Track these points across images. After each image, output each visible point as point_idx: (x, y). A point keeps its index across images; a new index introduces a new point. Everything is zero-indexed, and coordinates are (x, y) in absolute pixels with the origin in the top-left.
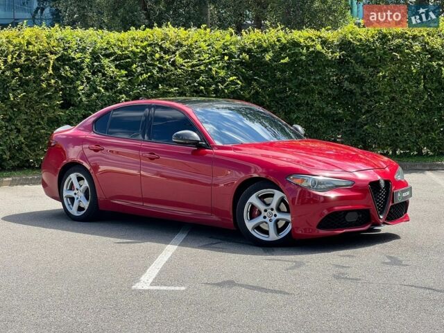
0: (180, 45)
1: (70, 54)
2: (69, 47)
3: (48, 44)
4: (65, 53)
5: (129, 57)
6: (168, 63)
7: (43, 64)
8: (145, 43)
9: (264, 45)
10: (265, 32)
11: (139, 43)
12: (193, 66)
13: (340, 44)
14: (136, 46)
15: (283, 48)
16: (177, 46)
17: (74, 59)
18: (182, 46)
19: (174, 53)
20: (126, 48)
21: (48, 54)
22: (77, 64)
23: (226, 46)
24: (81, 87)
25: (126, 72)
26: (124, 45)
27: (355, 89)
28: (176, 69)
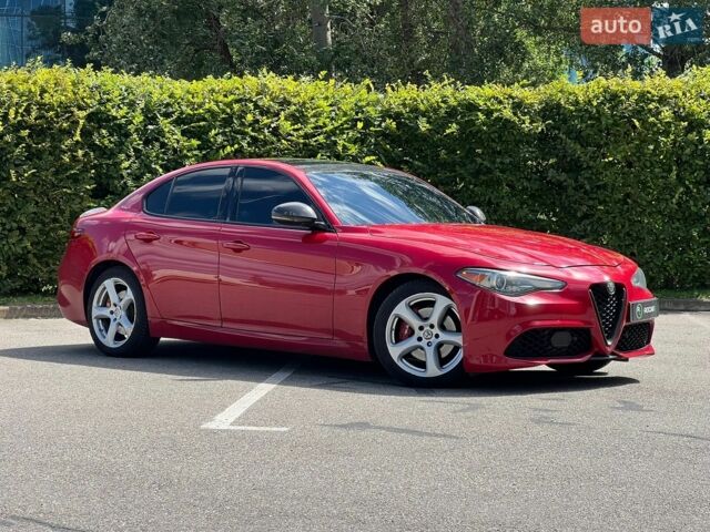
0: (285, 103)
1: (109, 111)
2: (108, 100)
3: (75, 94)
4: (102, 108)
5: (204, 119)
6: (266, 131)
7: (65, 125)
8: (231, 98)
9: (422, 107)
10: (424, 88)
11: (221, 98)
12: (306, 136)
13: (543, 110)
14: (217, 102)
15: (452, 113)
16: (281, 104)
17: (115, 118)
18: (289, 103)
19: (277, 115)
20: (200, 106)
21: (75, 109)
22: (120, 126)
23: (361, 107)
24: (126, 164)
25: (199, 142)
26: (196, 100)
27: (565, 181)
28: (279, 140)
